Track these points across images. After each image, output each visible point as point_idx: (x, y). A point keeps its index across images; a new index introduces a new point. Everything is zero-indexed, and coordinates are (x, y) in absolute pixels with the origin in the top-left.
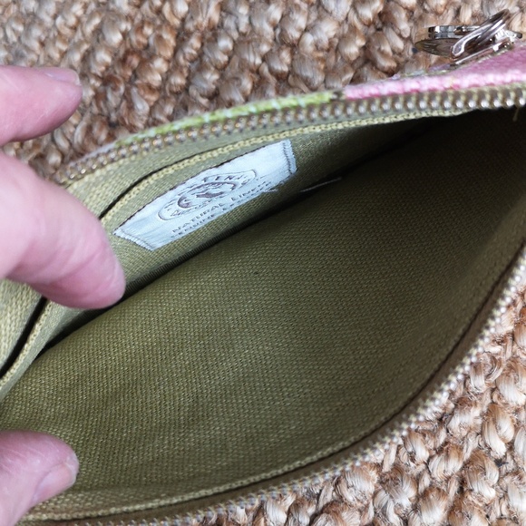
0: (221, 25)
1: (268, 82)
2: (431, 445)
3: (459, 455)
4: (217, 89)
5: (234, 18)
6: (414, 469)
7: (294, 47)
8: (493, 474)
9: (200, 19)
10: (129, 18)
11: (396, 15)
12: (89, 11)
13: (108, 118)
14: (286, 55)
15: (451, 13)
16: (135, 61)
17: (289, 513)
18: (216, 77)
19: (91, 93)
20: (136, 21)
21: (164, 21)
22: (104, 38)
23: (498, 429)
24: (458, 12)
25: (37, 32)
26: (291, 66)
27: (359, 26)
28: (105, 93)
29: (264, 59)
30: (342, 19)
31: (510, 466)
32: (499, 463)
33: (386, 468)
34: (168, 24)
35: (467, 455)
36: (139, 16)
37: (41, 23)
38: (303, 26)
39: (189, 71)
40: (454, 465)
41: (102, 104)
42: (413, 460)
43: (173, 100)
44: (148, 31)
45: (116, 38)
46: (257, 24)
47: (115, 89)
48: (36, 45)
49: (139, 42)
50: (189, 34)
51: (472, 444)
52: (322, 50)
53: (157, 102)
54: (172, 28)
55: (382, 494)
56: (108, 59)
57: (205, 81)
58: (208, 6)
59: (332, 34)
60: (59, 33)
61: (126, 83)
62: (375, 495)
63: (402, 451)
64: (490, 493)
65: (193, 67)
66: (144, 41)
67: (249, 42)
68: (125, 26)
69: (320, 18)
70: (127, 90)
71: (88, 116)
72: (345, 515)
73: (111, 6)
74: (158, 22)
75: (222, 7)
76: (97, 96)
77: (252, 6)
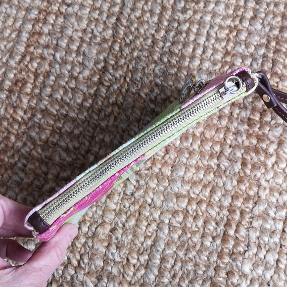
1: (68, 91)
2: (130, 202)
3: (138, 204)
4: (51, 94)
5: (54, 69)
6: (125, 210)
7: (76, 79)
8: (148, 208)
9: (42, 69)
10: (16, 68)
11: (109, 68)
13: (13, 105)
14: (73, 81)
16: (20, 85)
17: (89, 228)
18: (50, 90)
19: (5, 96)
20: (18, 69)
21: (29, 69)
22: (7, 76)
23: (149, 195)
24: (128, 66)
26: (76, 85)
27: (97, 71)
28: (11, 95)
29: (66, 83)
30: (91, 69)
31: (153, 205)
32: (150, 205)
33: (117, 211)
34: (31, 71)
35: (140, 204)
36: (19, 68)
38: (79, 72)
39: (40, 87)
40: (137, 207)
41: (10, 100)
42: (125, 207)
43: (36, 98)
44: (24, 73)
45: (12, 76)
46: (63, 71)
47: (14, 95)
49: (21, 78)
50: (39, 74)
51: (142, 200)
52: (86, 79)
53: (30, 99)
54: (32, 72)
55: (116, 219)
56: (10, 84)
57: (47, 91)
58: (45, 65)
59: (88, 74)
61: (18, 92)
62: (114, 218)
63: (121, 205)
64: (147, 214)
65: (42, 86)
66: (23, 77)
67: (61, 77)
68: (15, 71)
69: (84, 69)
70: (18, 94)
71: (4, 104)
72: (106, 226)
73: (9, 64)
74: (27, 70)
75: (50, 65)
76: (7, 97)
77: (60, 65)
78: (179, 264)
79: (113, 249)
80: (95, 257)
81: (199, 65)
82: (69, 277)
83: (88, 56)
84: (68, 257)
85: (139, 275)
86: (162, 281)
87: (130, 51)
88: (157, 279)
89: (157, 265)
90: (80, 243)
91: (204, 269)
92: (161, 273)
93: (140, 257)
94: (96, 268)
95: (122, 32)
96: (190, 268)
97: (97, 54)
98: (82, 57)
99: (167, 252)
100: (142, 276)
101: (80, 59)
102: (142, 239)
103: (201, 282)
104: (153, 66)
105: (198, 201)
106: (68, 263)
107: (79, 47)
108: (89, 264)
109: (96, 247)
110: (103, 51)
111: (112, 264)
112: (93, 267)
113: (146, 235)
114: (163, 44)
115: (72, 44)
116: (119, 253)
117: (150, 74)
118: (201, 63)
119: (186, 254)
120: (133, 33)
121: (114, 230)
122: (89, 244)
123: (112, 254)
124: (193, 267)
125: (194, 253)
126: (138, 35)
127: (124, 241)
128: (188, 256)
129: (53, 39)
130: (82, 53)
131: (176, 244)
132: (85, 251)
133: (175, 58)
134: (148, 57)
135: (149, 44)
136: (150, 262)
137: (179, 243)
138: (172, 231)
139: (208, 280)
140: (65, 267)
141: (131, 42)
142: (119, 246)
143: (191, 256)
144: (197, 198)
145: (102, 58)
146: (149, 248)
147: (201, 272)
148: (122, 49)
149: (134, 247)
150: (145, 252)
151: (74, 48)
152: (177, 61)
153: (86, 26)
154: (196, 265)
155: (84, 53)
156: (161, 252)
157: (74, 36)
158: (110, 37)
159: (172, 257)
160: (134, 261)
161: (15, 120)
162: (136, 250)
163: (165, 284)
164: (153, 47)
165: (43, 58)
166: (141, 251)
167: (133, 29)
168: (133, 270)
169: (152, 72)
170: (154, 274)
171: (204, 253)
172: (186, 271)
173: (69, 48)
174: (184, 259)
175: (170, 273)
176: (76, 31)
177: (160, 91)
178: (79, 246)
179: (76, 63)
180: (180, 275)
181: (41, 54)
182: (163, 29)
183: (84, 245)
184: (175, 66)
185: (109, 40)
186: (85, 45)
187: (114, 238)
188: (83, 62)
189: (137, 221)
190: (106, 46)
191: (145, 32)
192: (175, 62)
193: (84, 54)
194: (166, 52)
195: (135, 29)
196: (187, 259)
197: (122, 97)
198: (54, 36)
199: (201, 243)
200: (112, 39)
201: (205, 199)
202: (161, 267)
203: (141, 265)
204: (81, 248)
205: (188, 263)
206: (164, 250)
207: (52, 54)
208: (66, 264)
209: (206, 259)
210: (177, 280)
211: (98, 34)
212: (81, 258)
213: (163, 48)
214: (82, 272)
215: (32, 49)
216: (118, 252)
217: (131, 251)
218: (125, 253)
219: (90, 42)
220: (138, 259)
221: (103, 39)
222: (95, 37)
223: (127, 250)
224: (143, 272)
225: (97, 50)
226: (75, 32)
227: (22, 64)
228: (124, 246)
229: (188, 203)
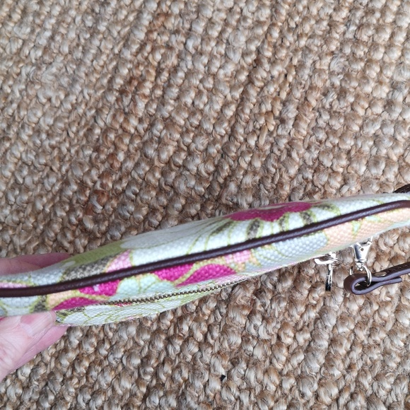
0: (178, 65)
1: (203, 92)
4: (178, 96)
5: (185, 62)
7: (215, 76)
9: (168, 62)
10: (131, 62)
11: (262, 60)
12: (110, 58)
13: (124, 110)
14: (211, 80)
15: (288, 60)
16: (136, 83)
18: (177, 90)
19: (114, 98)
20: (135, 63)
21: (149, 63)
22: (119, 71)
24: (291, 59)
25: (83, 69)
26: (214, 85)
27: (245, 66)
28: (122, 98)
29: (201, 81)
30: (237, 62)
34: (152, 64)
36: (136, 61)
37: (85, 64)
38: (219, 66)
39: (163, 87)
41: (120, 103)
43: (156, 101)
44: (141, 68)
45: (125, 71)
47: (127, 96)
48: (83, 75)
49: (137, 74)
50: (163, 70)
52: (228, 77)
53: (148, 102)
54: (154, 67)
56: (122, 82)
57: (172, 92)
58: (172, 56)
59: (232, 70)
60: (95, 69)
61: (132, 93)
65: (165, 85)
66: (140, 73)
67: (193, 74)
68: (130, 66)
69: (226, 62)
70: (133, 96)
71: (113, 110)
73: (122, 56)
74: (146, 64)
75: (179, 56)
76: (117, 100)
77: (193, 56)
78: (359, 350)
79: (257, 320)
80: (230, 330)
81: (400, 58)
82: (190, 357)
83: (234, 44)
84: (189, 328)
85: (295, 362)
86: (331, 372)
87: (296, 37)
88: (323, 369)
89: (323, 348)
90: (208, 308)
91: (398, 360)
92: (329, 362)
93: (297, 335)
94: (230, 346)
95: (284, 12)
96: (376, 357)
97: (246, 42)
98: (224, 46)
99: (341, 330)
100: (299, 364)
101: (222, 49)
102: (302, 309)
103: (392, 380)
104: (329, 58)
105: (392, 256)
106: (190, 336)
107: (221, 33)
108: (220, 339)
109: (231, 315)
110: (255, 38)
111: (255, 343)
112: (226, 345)
113: (308, 303)
114: (345, 27)
115: (212, 28)
116: (265, 327)
117: (324, 70)
118: (403, 55)
119: (369, 336)
120: (301, 13)
121: (260, 292)
122: (222, 311)
123: (256, 327)
124: (380, 355)
125: (383, 335)
126: (308, 15)
127: (274, 310)
128: (373, 338)
129: (185, 22)
130: (225, 41)
131: (354, 318)
132: (215, 321)
133: (362, 47)
134: (321, 46)
135: (324, 28)
136: (312, 344)
137: (359, 318)
138: (349, 298)
139: (404, 378)
140: (185, 341)
141: (297, 26)
142: (266, 316)
143: (378, 338)
144: (390, 253)
145: (253, 47)
146: (313, 323)
147: (393, 365)
148: (283, 34)
149: (289, 319)
150: (306, 328)
151: (215, 33)
152: (364, 52)
153: (232, 4)
154: (386, 353)
155: (227, 40)
156: (331, 329)
157: (214, 18)
158: (267, 18)
159: (348, 339)
160: (288, 341)
161: (125, 131)
162: (292, 324)
163: (336, 377)
164: (329, 32)
165: (169, 47)
166: (300, 327)
167: (301, 8)
168: (286, 354)
169: (326, 68)
170: (318, 361)
171: (398, 335)
172: (369, 361)
173: (207, 33)
174: (366, 342)
175: (343, 361)
176: (219, 10)
177: (338, 95)
178: (208, 312)
179: (215, 53)
180: (360, 367)
181: (167, 42)
182: (346, 7)
183: (213, 312)
184: (361, 59)
185: (265, 22)
186: (229, 30)
187: (259, 303)
188: (226, 54)
189: (295, 281)
190: (260, 31)
191: (318, 11)
192: (362, 53)
193: (228, 43)
194: (349, 40)
195: (304, 8)
196: (372, 343)
197: (281, 103)
198: (187, 18)
199: (394, 321)
200: (269, 22)
201: (403, 254)
202: (329, 353)
203: (299, 347)
204: (209, 316)
205: (373, 348)
206: (335, 326)
207: (182, 42)
208: (186, 337)
209: (402, 344)
210: (355, 374)
211: (249, 15)
212: (209, 330)
213: (344, 33)
214: (210, 350)
215: (155, 35)
216: (264, 324)
217: (284, 325)
218: (275, 327)
219: (237, 26)
220: (295, 338)
221: (256, 21)
222: (245, 18)
223: (278, 323)
224: (301, 357)
225: (247, 36)
226: (216, 12)
227: (139, 56)
228: (274, 316)
229: (375, 258)
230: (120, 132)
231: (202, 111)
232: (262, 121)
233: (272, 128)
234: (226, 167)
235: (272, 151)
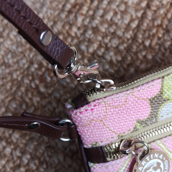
7: (126, 3)
13: (70, 22)
16: (78, 7)
18: (102, 11)
19: (65, 16)
28: (69, 15)
29: (117, 7)
39: (94, 10)
41: (68, 18)
43: (89, 17)
45: (73, 1)
47: (72, 15)
49: (79, 2)
53: (84, 18)
56: (70, 7)
66: (81, 2)
70: (75, 14)
71: (63, 22)
197: (167, 20)
230: (66, 35)
231: (116, 24)
232: (154, 31)
233: (160, 35)
234: (129, 58)
235: (160, 50)
